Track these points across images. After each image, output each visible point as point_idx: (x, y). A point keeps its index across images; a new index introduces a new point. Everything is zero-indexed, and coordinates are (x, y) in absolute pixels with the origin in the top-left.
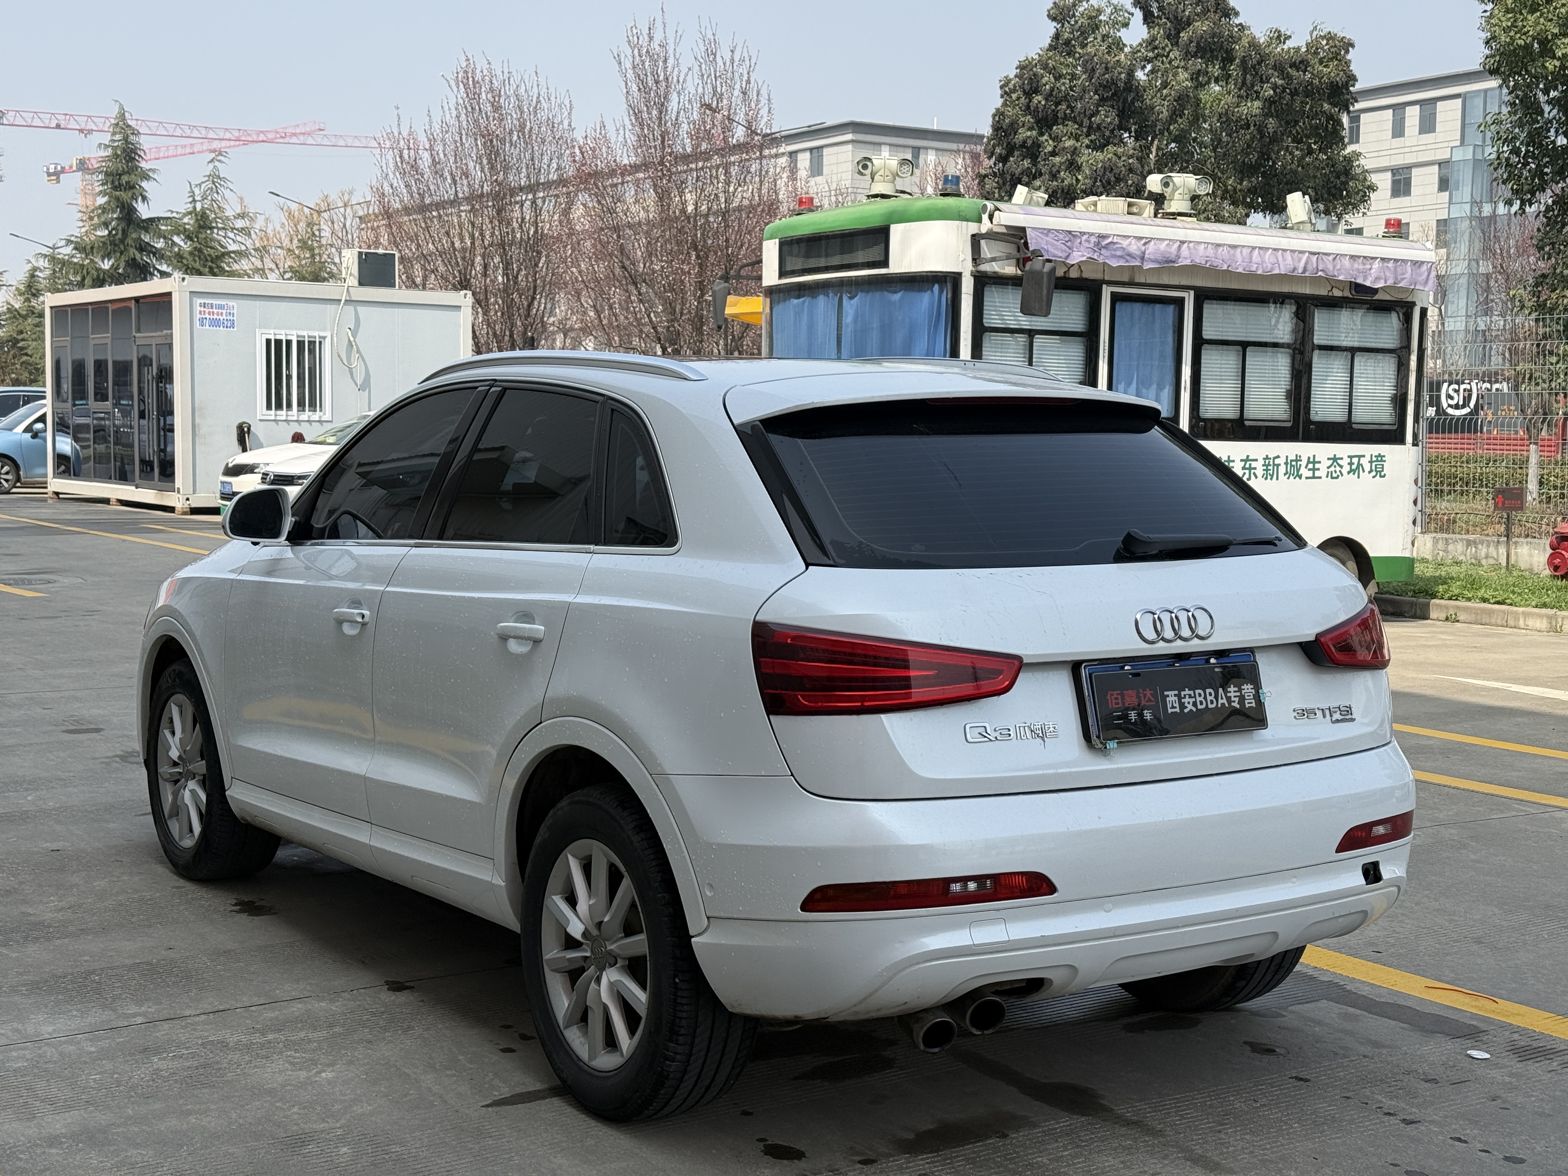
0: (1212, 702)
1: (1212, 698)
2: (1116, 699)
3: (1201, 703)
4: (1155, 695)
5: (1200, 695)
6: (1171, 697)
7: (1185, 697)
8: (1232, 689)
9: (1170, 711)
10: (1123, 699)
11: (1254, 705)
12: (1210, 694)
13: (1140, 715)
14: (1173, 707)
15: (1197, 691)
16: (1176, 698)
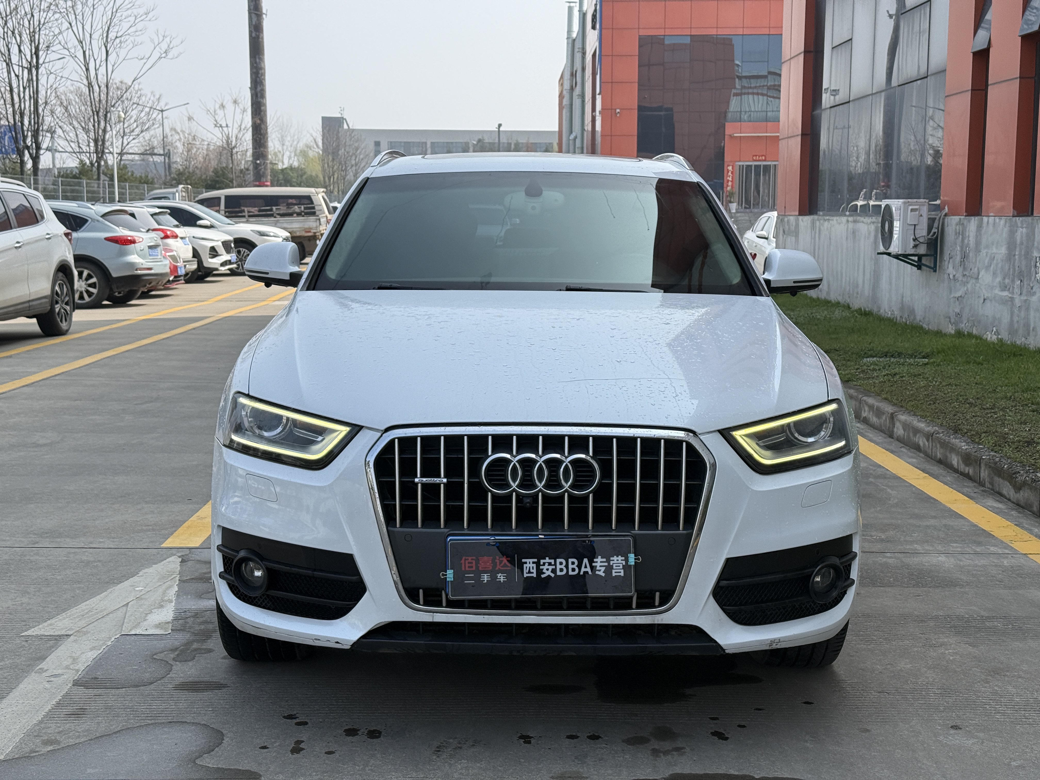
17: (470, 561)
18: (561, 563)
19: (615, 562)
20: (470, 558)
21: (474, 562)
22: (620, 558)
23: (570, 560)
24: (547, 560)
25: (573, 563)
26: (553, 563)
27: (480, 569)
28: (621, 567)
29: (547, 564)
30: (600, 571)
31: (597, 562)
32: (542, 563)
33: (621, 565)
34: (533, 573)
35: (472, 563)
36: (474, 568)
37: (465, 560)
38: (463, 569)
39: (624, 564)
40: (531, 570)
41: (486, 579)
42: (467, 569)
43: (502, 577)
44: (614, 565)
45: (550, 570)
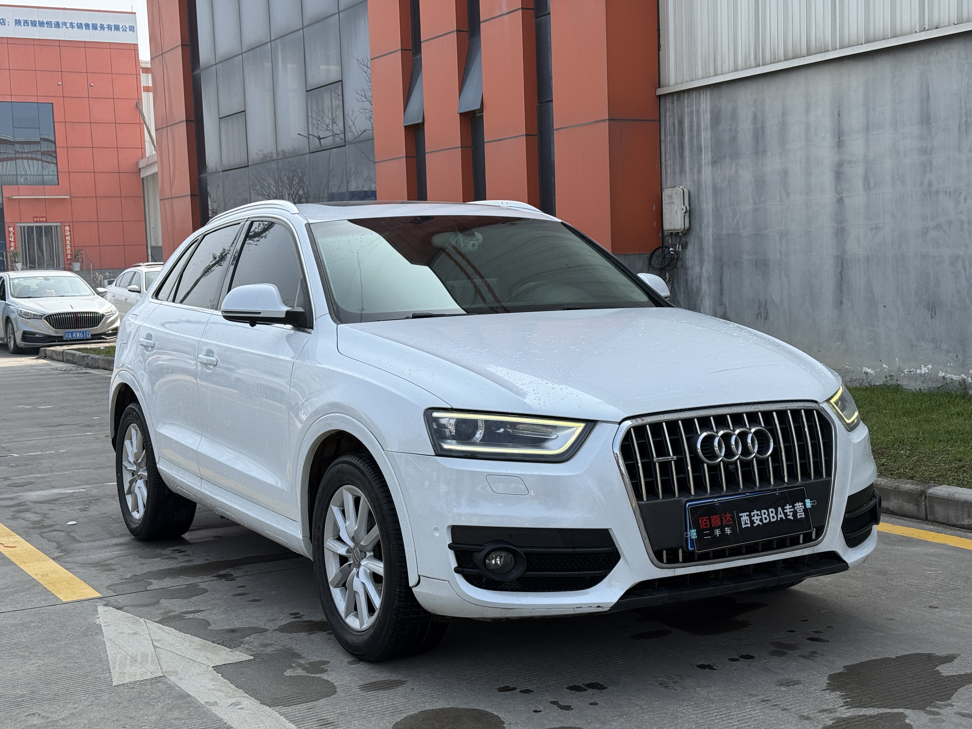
17: (705, 520)
18: (765, 513)
19: (798, 507)
20: (705, 518)
21: (708, 520)
22: (800, 504)
23: (770, 510)
24: (756, 512)
25: (772, 512)
26: (759, 514)
27: (713, 526)
28: (802, 511)
29: (756, 515)
30: (789, 515)
31: (786, 509)
32: (752, 515)
33: (802, 509)
34: (748, 524)
35: (706, 522)
36: (709, 526)
37: (702, 520)
38: (702, 528)
39: (803, 508)
40: (747, 522)
41: (718, 534)
42: (704, 527)
43: (728, 530)
44: (798, 510)
45: (759, 520)
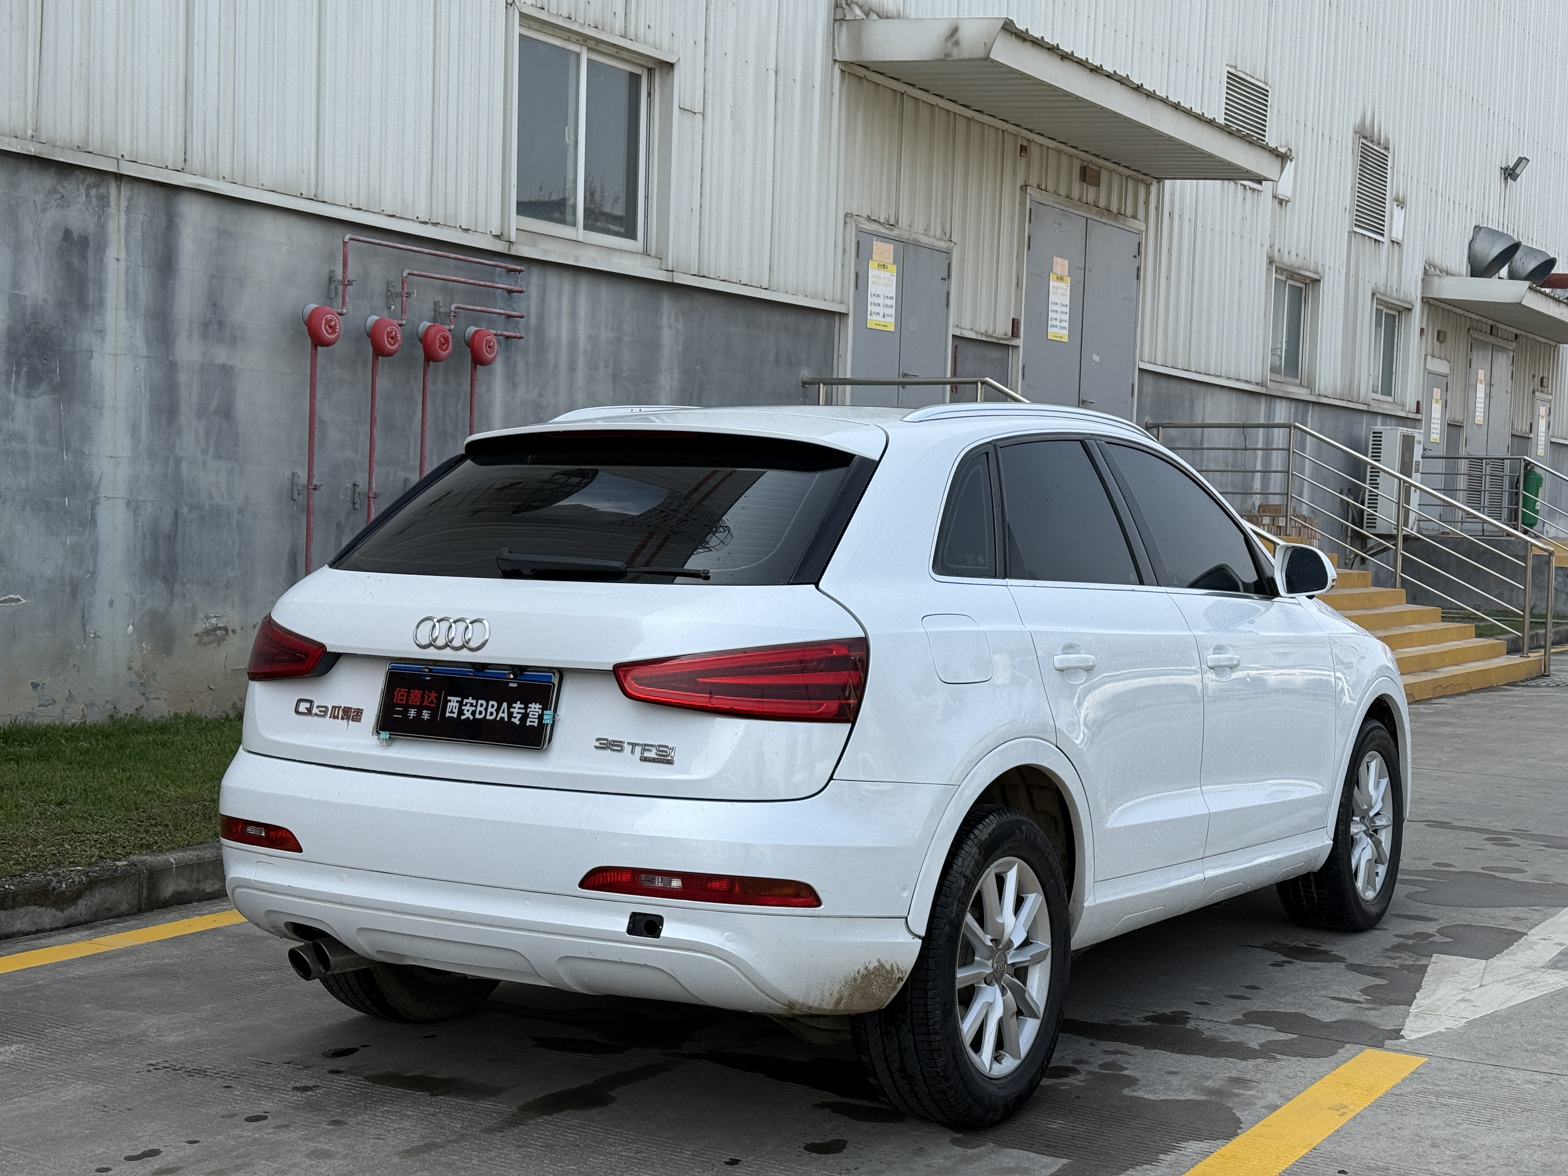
0: (491, 714)
1: (493, 710)
2: (403, 695)
3: (480, 713)
4: (438, 698)
5: (482, 705)
6: (453, 703)
7: (466, 705)
8: (518, 705)
9: (448, 715)
10: (408, 696)
11: (536, 724)
12: (493, 706)
13: (419, 713)
14: (452, 712)
15: (480, 702)
16: (457, 705)
